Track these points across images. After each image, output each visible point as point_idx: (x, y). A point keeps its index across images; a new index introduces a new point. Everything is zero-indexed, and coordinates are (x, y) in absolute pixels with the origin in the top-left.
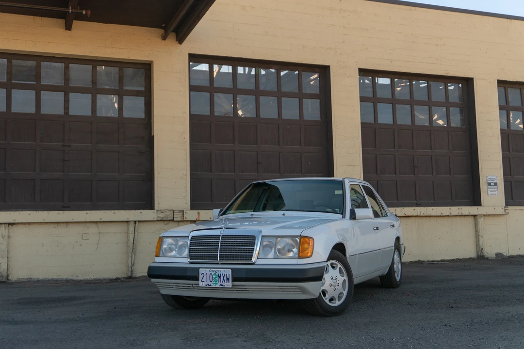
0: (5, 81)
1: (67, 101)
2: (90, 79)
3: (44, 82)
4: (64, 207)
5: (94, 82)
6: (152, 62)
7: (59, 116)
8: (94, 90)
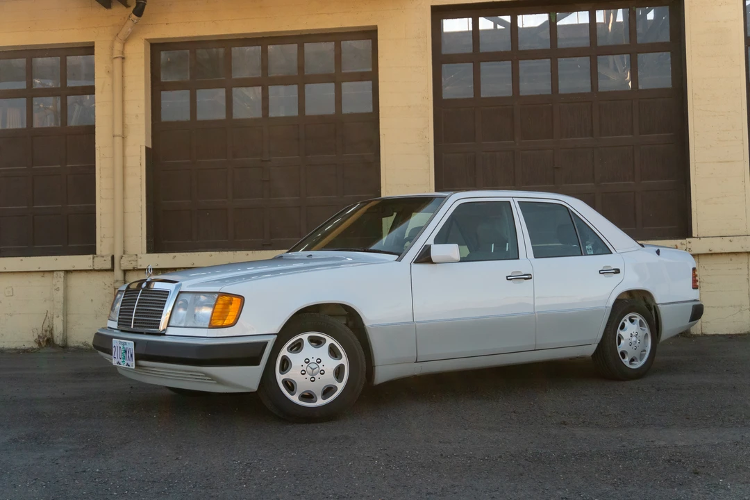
0: (189, 78)
1: (265, 98)
2: (295, 64)
3: (237, 75)
4: (264, 245)
5: (301, 67)
6: (376, 26)
7: (255, 120)
8: (301, 78)
